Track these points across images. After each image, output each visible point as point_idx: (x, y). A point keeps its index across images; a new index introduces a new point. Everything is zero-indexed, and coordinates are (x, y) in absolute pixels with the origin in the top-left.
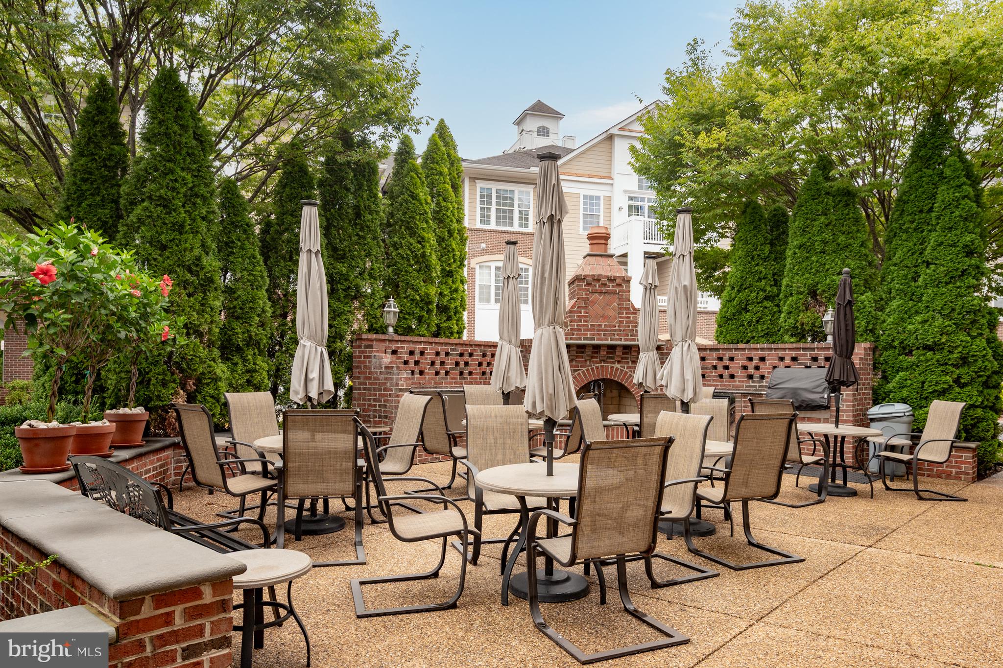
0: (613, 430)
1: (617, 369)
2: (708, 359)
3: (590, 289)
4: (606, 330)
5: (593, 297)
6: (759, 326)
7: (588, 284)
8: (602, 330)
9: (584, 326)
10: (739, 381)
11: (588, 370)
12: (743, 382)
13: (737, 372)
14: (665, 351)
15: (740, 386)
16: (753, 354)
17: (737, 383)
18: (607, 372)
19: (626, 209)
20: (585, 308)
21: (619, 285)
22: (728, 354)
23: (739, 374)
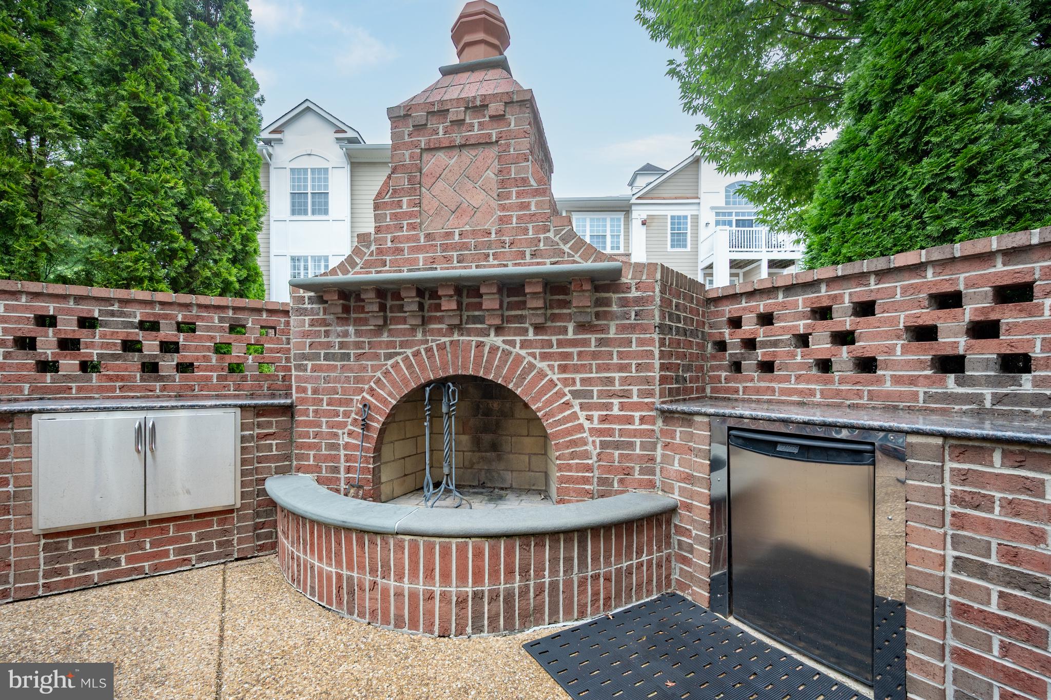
0: (400, 547)
1: (494, 349)
2: (782, 318)
3: (423, 141)
4: (464, 246)
5: (432, 162)
6: (980, 190)
7: (419, 128)
8: (454, 247)
9: (408, 239)
10: (897, 380)
11: (417, 354)
12: (913, 381)
13: (890, 350)
14: (634, 293)
15: (901, 396)
16: (961, 280)
17: (888, 386)
18: (466, 359)
19: (713, 223)
20: (411, 191)
21: (498, 118)
22: (848, 295)
23: (898, 355)
